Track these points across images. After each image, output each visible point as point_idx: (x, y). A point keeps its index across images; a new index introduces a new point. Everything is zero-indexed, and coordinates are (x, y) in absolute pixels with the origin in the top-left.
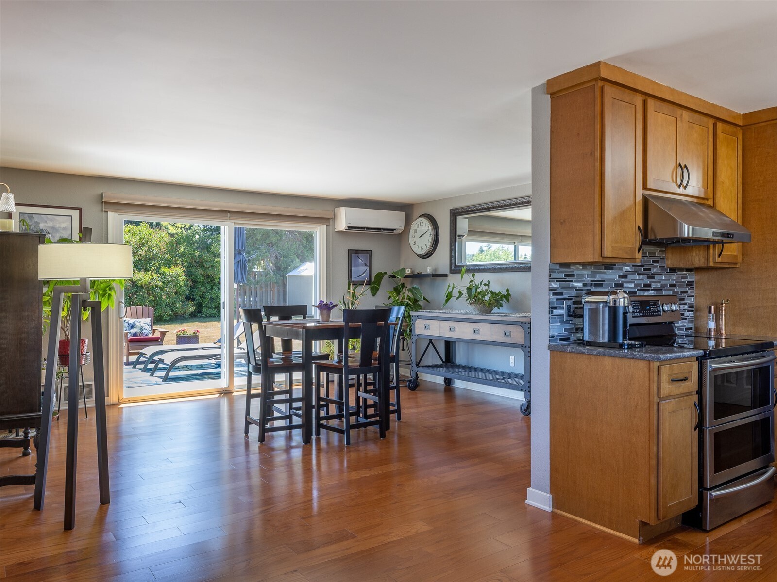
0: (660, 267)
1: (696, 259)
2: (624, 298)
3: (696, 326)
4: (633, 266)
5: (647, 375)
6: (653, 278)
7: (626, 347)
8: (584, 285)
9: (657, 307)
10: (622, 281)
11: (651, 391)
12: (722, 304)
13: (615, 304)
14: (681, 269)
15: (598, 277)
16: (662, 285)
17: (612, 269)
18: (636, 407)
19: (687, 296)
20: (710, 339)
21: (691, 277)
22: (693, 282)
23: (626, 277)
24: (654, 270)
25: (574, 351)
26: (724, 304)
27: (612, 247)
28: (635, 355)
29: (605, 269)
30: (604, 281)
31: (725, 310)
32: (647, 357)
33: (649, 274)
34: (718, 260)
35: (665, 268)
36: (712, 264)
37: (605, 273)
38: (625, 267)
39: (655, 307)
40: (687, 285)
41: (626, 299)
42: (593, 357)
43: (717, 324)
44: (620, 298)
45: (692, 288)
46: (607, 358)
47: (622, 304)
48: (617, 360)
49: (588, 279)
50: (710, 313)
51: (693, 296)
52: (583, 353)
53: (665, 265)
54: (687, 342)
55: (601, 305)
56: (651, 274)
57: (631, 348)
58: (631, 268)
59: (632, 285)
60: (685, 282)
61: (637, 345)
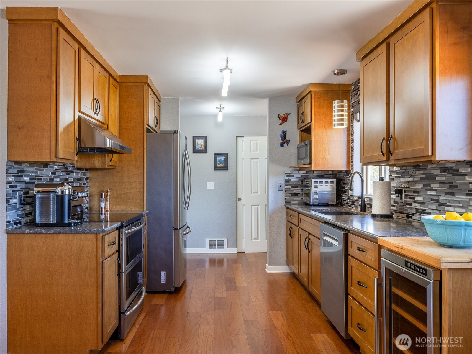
0: (73, 167)
1: (97, 163)
2: (69, 189)
3: (90, 206)
4: (59, 165)
5: (95, 244)
6: (69, 174)
7: (73, 225)
8: (31, 179)
10: (53, 177)
11: (98, 254)
12: (108, 192)
13: (62, 194)
14: (83, 169)
15: (39, 173)
16: (74, 179)
17: (47, 167)
18: (86, 268)
19: (86, 187)
20: (102, 214)
21: (88, 174)
22: (88, 177)
23: (55, 173)
24: (70, 169)
25: (32, 232)
26: (109, 192)
27: (63, 150)
28: (86, 230)
29: (43, 167)
30: (43, 176)
31: (110, 195)
32: (95, 231)
33: (67, 172)
34: (110, 164)
35: (76, 168)
36: (106, 167)
37: (43, 170)
38: (55, 167)
39: (74, 195)
40: (86, 179)
42: (49, 236)
43: (106, 205)
44: (66, 189)
45: (88, 182)
46: (61, 235)
47: (67, 193)
48: (71, 235)
49: (33, 174)
50: (102, 197)
51: (88, 187)
52: (41, 233)
53: (75, 166)
54: (85, 217)
55: (52, 195)
56: (69, 172)
57: (76, 225)
58: (58, 167)
59: (58, 180)
60: (84, 177)
61: (79, 222)
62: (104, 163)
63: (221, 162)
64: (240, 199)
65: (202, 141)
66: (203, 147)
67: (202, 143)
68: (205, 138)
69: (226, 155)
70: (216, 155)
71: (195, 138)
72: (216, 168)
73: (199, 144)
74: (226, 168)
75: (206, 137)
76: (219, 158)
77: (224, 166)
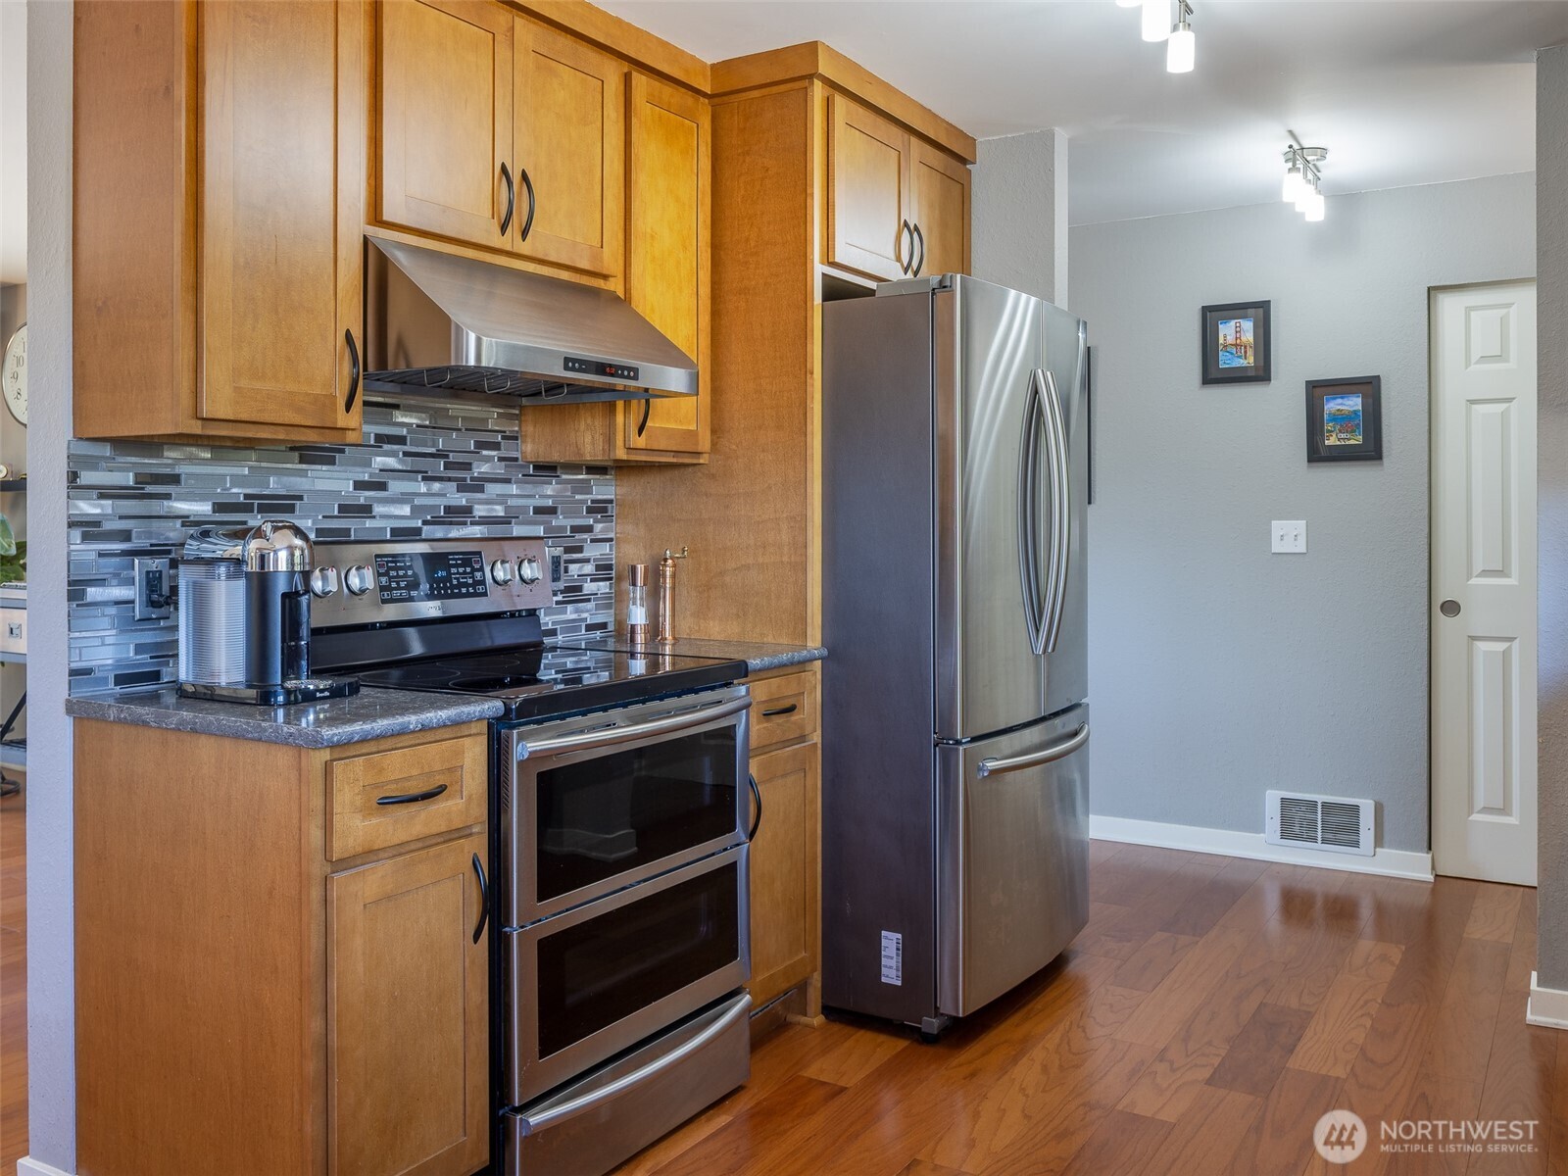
0: (501, 459)
1: (586, 440)
2: (291, 549)
3: (618, 618)
4: (406, 454)
6: (481, 490)
8: (219, 507)
9: (474, 570)
10: (366, 498)
11: (303, 841)
12: (666, 560)
13: (262, 566)
14: (573, 467)
15: (274, 485)
16: (507, 508)
17: (332, 462)
19: (592, 541)
21: (604, 489)
22: (611, 502)
23: (382, 486)
24: (481, 469)
25: (125, 718)
26: (670, 562)
27: (233, 389)
29: (300, 462)
30: (300, 498)
31: (674, 576)
33: (465, 479)
34: (641, 442)
35: (520, 462)
36: (621, 454)
37: (303, 474)
38: (378, 459)
39: (465, 572)
40: (590, 511)
41: (297, 553)
44: (278, 547)
45: (608, 518)
46: (203, 739)
47: (283, 566)
49: (235, 490)
50: (634, 584)
51: (611, 540)
52: (145, 724)
53: (519, 456)
54: (591, 664)
56: (472, 479)
58: (400, 461)
59: (406, 510)
60: (586, 501)
61: (322, 691)
62: (610, 440)
63: (1344, 420)
64: (1451, 608)
65: (1248, 326)
66: (1250, 352)
67: (1248, 337)
68: (1260, 311)
69: (1369, 387)
70: (1318, 390)
71: (1212, 315)
72: (1318, 454)
73: (1231, 339)
74: (1371, 451)
75: (1264, 306)
76: (1332, 406)
77: (1357, 440)
